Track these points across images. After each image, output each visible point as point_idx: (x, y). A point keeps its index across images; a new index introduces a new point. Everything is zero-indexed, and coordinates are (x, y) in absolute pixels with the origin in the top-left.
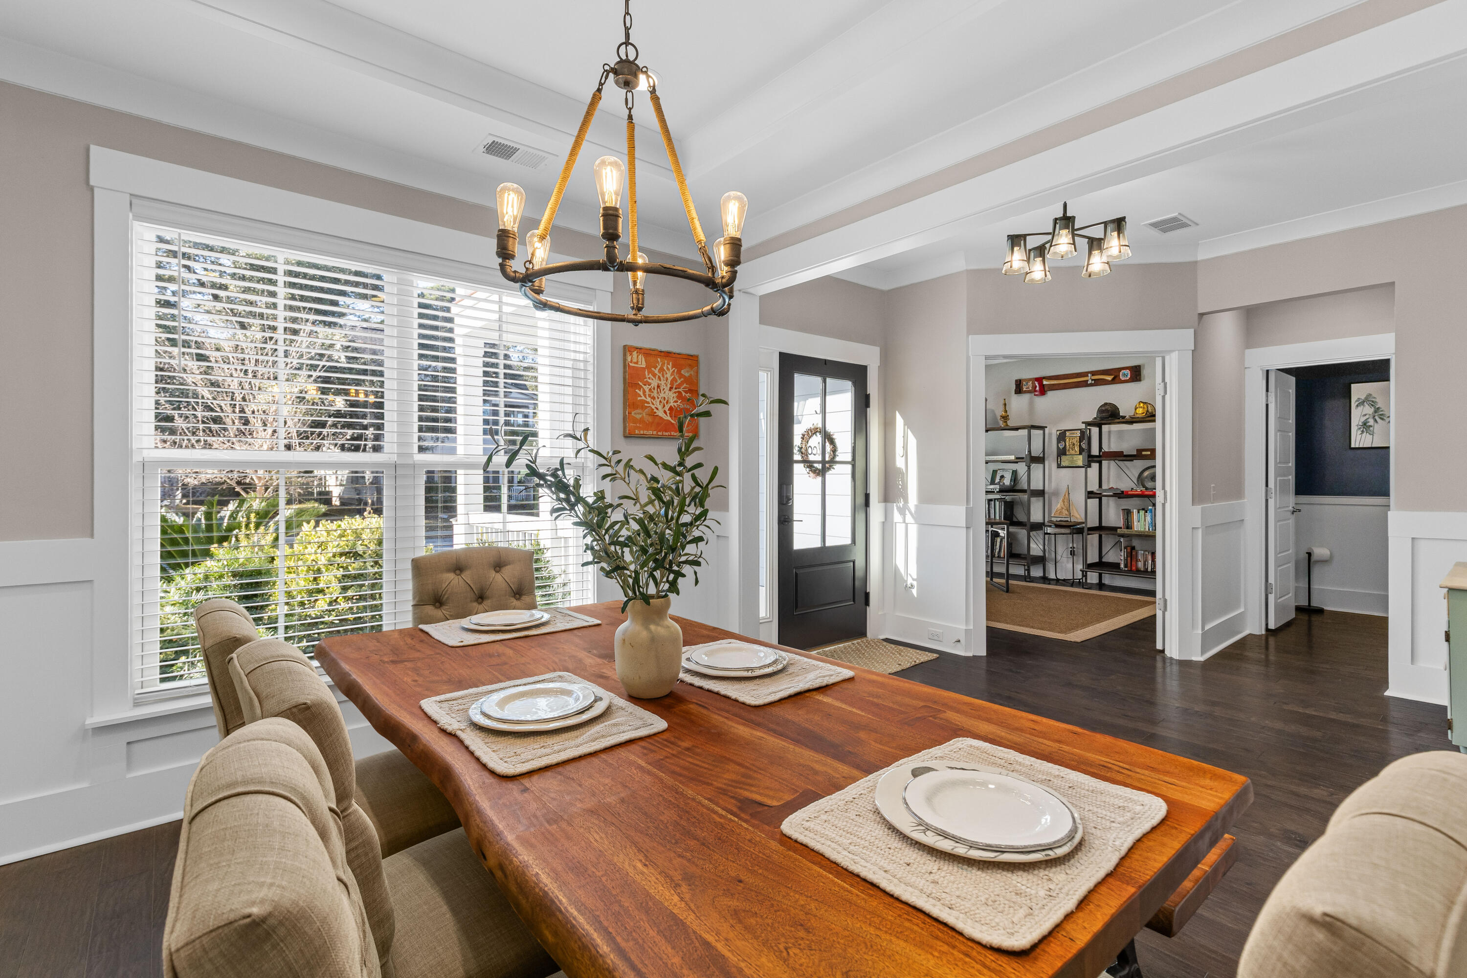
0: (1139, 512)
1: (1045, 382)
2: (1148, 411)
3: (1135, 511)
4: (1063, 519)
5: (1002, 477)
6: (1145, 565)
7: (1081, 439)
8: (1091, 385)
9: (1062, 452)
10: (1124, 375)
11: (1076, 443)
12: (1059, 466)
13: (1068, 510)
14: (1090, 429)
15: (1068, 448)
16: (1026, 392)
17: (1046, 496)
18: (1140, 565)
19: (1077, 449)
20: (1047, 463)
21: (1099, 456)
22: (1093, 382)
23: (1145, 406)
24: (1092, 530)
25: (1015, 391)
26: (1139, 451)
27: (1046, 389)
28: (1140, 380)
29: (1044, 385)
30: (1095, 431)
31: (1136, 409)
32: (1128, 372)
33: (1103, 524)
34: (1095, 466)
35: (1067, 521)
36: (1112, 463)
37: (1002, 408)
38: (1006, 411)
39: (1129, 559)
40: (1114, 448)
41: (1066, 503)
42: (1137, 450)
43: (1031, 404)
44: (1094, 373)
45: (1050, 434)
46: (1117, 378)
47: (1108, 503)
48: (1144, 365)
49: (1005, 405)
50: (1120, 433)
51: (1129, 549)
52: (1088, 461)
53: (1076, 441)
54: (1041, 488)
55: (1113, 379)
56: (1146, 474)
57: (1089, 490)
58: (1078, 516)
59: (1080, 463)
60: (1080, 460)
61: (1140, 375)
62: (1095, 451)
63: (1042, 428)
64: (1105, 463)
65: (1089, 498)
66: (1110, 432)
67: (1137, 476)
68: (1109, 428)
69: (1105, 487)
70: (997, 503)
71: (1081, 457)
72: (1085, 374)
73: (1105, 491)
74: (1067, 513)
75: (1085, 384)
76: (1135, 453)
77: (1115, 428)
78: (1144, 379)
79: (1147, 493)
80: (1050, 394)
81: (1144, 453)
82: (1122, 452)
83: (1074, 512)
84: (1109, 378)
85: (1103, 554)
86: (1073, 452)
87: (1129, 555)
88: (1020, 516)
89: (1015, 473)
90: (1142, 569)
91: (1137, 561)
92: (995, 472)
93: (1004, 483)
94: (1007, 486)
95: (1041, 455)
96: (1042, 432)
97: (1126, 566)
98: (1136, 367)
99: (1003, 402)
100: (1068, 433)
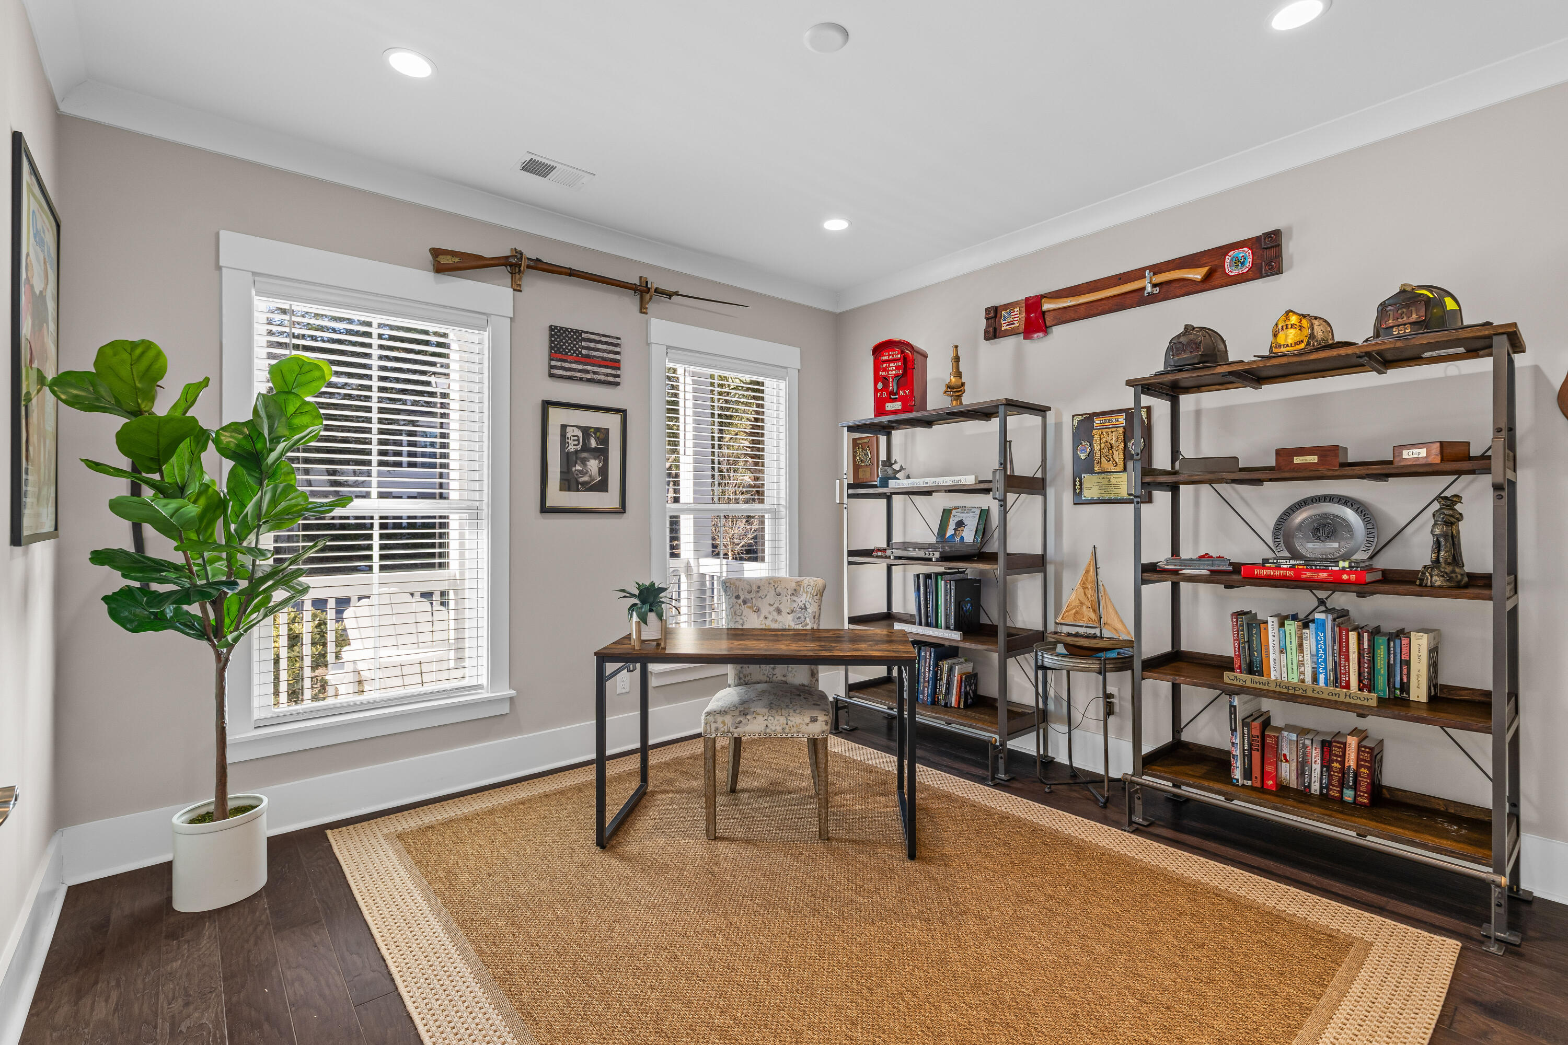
0: (1282, 625)
1: (1046, 306)
2: (1312, 336)
3: (1272, 623)
4: (1082, 630)
5: (960, 524)
6: (1301, 773)
7: (1127, 436)
8: (1152, 299)
9: (1084, 467)
10: (1237, 262)
11: (1115, 444)
12: (1079, 501)
13: (1096, 609)
14: (1149, 409)
15: (1097, 457)
16: (1007, 334)
17: (1050, 569)
18: (1288, 773)
19: (1118, 457)
20: (1050, 492)
21: (1174, 472)
22: (1156, 290)
23: (1305, 323)
24: (1155, 665)
25: (986, 332)
26: (1284, 454)
27: (1049, 320)
28: (1278, 271)
29: (1044, 313)
30: (1161, 407)
31: (1275, 335)
32: (1246, 252)
33: (1184, 647)
34: (1162, 498)
35: (1094, 637)
36: (1205, 489)
37: (949, 367)
38: (958, 374)
39: (1256, 756)
40: (1209, 450)
41: (1090, 592)
42: (1279, 452)
43: (1019, 358)
44: (1157, 269)
45: (1058, 426)
46: (1217, 275)
47: (1196, 595)
48: (1290, 229)
49: (957, 359)
50: (1226, 413)
51: (1256, 724)
52: (1144, 485)
53: (1115, 437)
54: (1039, 551)
55: (1208, 277)
56: (1300, 517)
57: (1144, 560)
58: (1119, 626)
59: (1124, 494)
60: (1123, 484)
61: (1279, 256)
62: (1162, 460)
63: (1040, 410)
64: (1186, 491)
65: (1144, 582)
66: (1198, 413)
67: (1272, 523)
68: (1198, 402)
69: (1186, 552)
70: (942, 584)
71: (1124, 476)
72: (1138, 274)
73: (1189, 563)
74: (1093, 616)
75: (1138, 299)
76: (1272, 462)
77: (1211, 400)
78: (1291, 267)
79: (1310, 575)
80: (1058, 331)
81: (1298, 460)
82: (1236, 459)
83: (1109, 616)
84: (1197, 275)
85: (1184, 720)
86: (1107, 466)
87: (1257, 744)
88: (992, 613)
89: (984, 514)
90: (1294, 784)
91: (1280, 758)
92: (947, 513)
93: (962, 538)
94: (968, 545)
95: (1039, 475)
96: (1038, 420)
97: (1248, 774)
98: (1267, 235)
99: (951, 353)
100: (1097, 422)
